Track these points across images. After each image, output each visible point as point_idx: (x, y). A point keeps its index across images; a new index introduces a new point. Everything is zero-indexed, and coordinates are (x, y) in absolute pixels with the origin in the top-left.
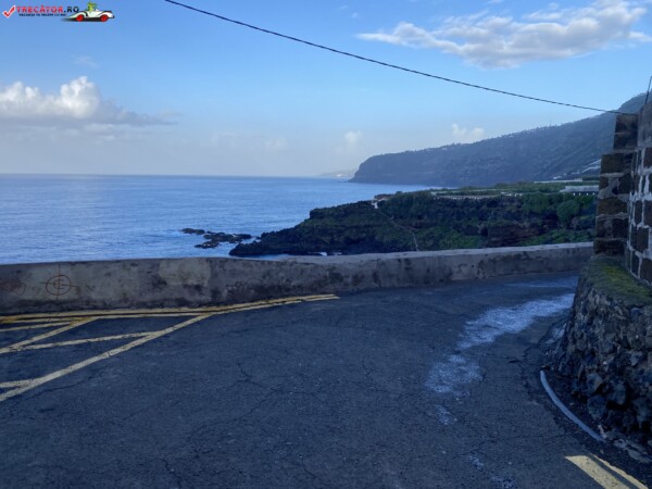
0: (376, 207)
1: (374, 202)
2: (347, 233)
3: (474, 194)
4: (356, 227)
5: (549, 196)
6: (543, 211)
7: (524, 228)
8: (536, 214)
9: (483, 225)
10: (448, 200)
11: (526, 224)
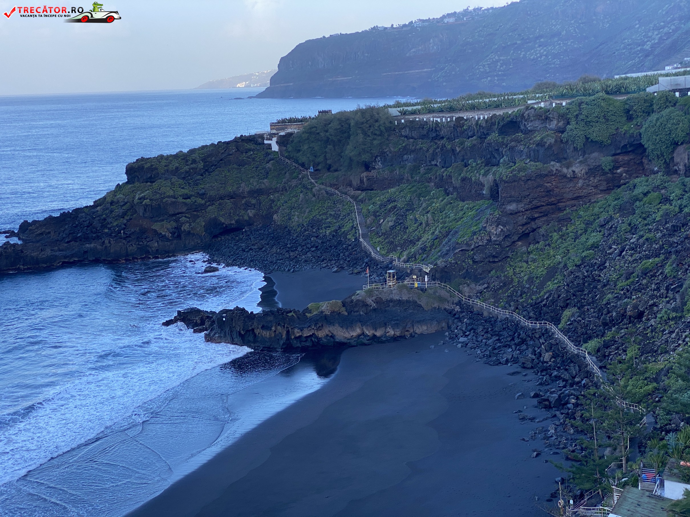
0: (275, 148)
1: (271, 136)
2: (212, 212)
3: (473, 108)
4: (231, 196)
5: (625, 103)
6: (613, 136)
7: (574, 177)
8: (599, 145)
9: (490, 177)
10: (423, 125)
11: (579, 169)
